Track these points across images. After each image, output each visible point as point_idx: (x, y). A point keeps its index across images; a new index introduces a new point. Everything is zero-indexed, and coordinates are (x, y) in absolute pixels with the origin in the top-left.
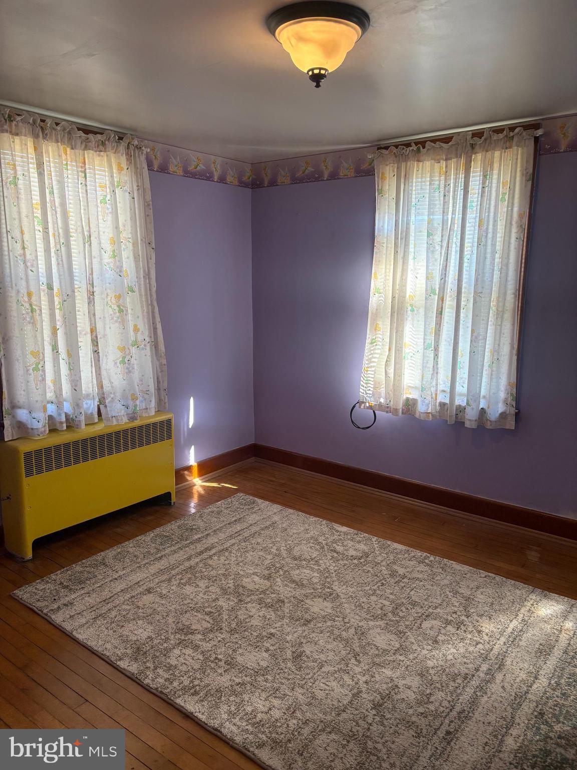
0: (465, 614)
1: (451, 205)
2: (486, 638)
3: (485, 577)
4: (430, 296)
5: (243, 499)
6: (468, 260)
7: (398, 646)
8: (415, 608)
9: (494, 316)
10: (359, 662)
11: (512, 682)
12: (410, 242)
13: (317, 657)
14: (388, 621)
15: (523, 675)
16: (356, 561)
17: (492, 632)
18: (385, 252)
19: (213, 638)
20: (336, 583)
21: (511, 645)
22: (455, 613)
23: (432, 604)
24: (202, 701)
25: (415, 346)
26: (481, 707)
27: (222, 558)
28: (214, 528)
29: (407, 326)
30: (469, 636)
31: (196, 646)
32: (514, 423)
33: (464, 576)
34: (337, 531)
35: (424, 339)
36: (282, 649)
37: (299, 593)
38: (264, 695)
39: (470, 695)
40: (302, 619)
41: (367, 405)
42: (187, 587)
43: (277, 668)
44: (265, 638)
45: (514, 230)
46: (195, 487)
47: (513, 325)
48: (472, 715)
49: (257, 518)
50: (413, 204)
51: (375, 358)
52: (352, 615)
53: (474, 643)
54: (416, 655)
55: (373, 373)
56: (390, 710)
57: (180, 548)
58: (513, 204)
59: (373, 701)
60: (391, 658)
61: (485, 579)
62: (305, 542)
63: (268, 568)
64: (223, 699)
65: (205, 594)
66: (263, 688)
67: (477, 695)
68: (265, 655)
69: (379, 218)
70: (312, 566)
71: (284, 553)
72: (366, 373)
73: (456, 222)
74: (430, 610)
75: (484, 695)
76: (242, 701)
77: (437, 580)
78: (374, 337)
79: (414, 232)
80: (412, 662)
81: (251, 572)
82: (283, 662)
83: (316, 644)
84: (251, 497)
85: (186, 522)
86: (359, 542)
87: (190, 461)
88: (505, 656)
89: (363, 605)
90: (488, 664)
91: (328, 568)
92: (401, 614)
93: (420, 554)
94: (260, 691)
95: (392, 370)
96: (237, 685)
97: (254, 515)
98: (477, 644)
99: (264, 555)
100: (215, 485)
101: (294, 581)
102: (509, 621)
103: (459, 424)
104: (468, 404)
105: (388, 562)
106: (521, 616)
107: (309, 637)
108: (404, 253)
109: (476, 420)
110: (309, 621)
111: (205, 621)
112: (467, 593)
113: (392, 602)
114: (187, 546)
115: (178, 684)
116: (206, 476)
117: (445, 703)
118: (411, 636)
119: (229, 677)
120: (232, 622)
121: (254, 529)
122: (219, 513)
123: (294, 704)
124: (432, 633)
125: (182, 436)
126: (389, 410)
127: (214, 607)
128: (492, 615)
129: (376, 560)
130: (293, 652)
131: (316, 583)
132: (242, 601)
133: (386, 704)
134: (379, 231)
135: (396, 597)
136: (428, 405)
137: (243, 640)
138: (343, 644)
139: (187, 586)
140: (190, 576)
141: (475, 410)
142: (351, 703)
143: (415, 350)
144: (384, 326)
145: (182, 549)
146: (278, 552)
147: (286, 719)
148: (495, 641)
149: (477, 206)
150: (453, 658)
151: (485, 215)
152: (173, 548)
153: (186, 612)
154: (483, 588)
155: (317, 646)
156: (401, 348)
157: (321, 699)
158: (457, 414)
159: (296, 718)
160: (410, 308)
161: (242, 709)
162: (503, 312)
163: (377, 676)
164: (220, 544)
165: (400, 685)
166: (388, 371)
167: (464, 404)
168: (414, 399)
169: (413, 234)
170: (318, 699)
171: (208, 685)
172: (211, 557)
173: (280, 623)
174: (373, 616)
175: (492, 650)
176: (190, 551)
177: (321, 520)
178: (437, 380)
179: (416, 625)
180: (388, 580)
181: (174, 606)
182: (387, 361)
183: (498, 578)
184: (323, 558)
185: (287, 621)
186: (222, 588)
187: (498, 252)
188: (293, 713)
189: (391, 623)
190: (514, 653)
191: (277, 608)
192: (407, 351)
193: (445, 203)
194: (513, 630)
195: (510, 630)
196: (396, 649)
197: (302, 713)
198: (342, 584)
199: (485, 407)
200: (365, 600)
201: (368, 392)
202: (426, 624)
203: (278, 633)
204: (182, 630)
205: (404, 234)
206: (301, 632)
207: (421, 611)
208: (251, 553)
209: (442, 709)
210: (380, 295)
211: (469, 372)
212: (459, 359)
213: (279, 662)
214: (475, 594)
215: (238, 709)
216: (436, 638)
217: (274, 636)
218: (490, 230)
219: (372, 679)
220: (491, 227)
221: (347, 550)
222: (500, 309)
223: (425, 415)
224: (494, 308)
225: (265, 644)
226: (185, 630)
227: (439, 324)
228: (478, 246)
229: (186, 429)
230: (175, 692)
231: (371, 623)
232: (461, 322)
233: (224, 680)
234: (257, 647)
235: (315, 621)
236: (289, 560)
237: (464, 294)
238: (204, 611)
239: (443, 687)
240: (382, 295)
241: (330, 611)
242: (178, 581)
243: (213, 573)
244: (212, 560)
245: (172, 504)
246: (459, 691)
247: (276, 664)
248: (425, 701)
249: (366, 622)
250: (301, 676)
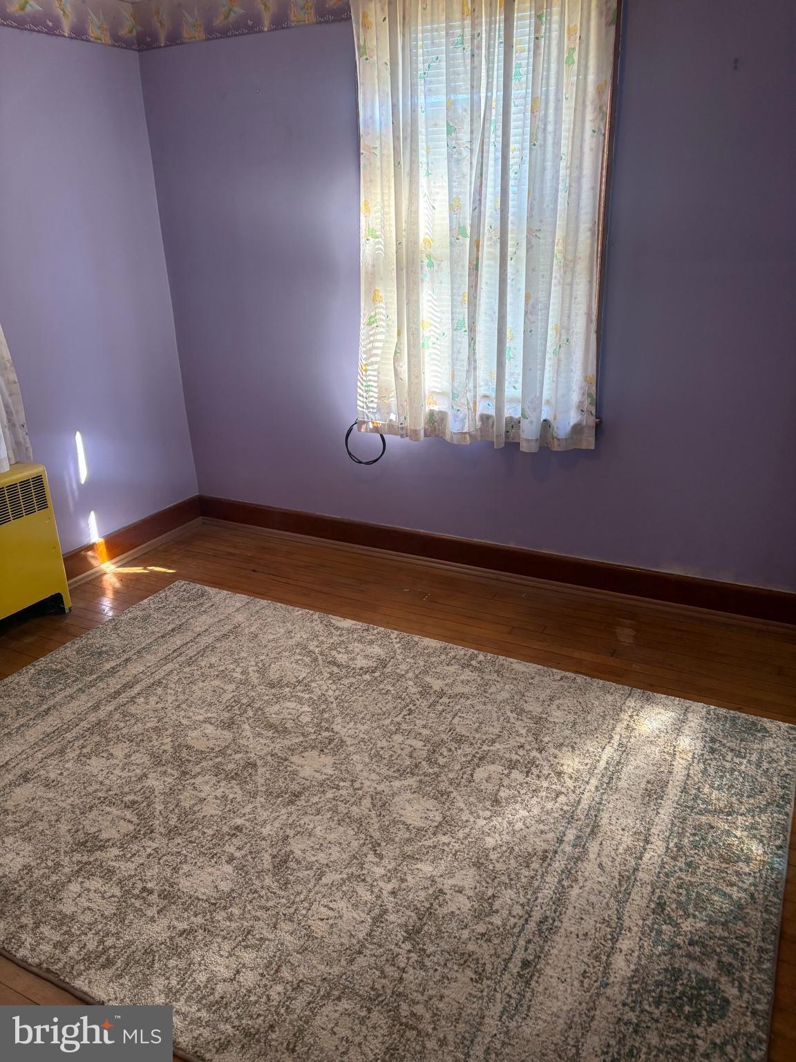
0: (536, 746)
1: (484, 74)
2: (570, 783)
3: (561, 679)
4: (458, 239)
5: (184, 590)
6: (516, 173)
7: (439, 818)
8: (462, 746)
9: (560, 269)
10: (381, 857)
11: (613, 853)
12: (420, 144)
13: (313, 859)
14: (422, 777)
15: (628, 840)
16: (367, 677)
17: (578, 771)
18: (378, 164)
19: (138, 851)
20: (339, 720)
21: (606, 789)
22: (522, 746)
23: (487, 736)
24: (120, 976)
25: (438, 325)
26: (570, 908)
27: (153, 700)
28: (138, 648)
29: (424, 292)
30: (545, 784)
31: (109, 871)
32: (592, 439)
33: (530, 681)
34: (337, 628)
35: (452, 313)
36: (255, 854)
37: (278, 746)
38: (227, 946)
39: (553, 888)
40: (286, 793)
41: (371, 426)
42: (94, 761)
43: (248, 891)
44: (227, 838)
45: (589, 116)
46: (106, 577)
47: (591, 282)
48: (560, 925)
49: (210, 621)
50: (419, 73)
51: (377, 348)
52: (365, 774)
53: (553, 795)
54: (467, 830)
55: (375, 373)
56: (433, 938)
57: (81, 690)
58: (586, 68)
59: (406, 926)
60: (429, 843)
61: (561, 682)
62: (287, 654)
63: (229, 708)
64: (157, 965)
65: (123, 769)
66: (224, 933)
67: (563, 886)
68: (228, 869)
69: (364, 99)
70: (299, 694)
71: (254, 678)
72: (364, 373)
73: (494, 104)
74: (485, 748)
75: (573, 884)
76: (190, 964)
77: (491, 694)
78: (373, 314)
79: (424, 126)
80: (462, 843)
81: (201, 718)
82: (258, 877)
83: (310, 835)
84: (198, 586)
85: (90, 642)
86: (371, 642)
87: (91, 537)
88: (599, 810)
89: (381, 752)
90: (576, 828)
91: (324, 695)
92: (441, 761)
93: (462, 652)
94: (219, 940)
95: (405, 367)
96: (181, 935)
97: (204, 617)
98: (557, 796)
99: (222, 686)
100: (138, 570)
101: (270, 726)
102: (600, 750)
103: (512, 446)
104: (523, 415)
105: (417, 672)
106: (617, 737)
107: (298, 824)
108: (411, 166)
109: (537, 440)
110: (297, 795)
111: (125, 820)
112: (536, 709)
113: (427, 740)
114: (92, 685)
115: (78, 949)
116: (122, 556)
117: (517, 910)
118: (458, 798)
119: (165, 922)
120: (171, 816)
121: (205, 641)
122: (146, 619)
123: (278, 953)
124: (490, 787)
125: (70, 499)
126: (404, 432)
127: (140, 791)
128: (575, 743)
129: (398, 671)
130: (274, 857)
131: (307, 724)
132: (187, 773)
133: (426, 928)
134: (366, 126)
135: (432, 731)
136: (463, 421)
137: (190, 846)
138: (353, 829)
139: (93, 758)
140: (97, 739)
141: (535, 424)
142: (370, 936)
143: (438, 331)
144: (388, 294)
145: (83, 692)
146: (243, 677)
147: (265, 986)
148: (583, 787)
149: (527, 73)
150: (523, 827)
151: (540, 91)
152: (69, 691)
153: (91, 808)
154: (559, 698)
155: (313, 839)
156: (417, 330)
157: (322, 937)
158: (508, 432)
159: (281, 980)
160: (426, 261)
161: (189, 980)
162: (574, 261)
163: (409, 878)
164: (149, 674)
165: (446, 888)
166: (398, 368)
167: (518, 415)
168: (441, 412)
169: (424, 130)
170: (316, 938)
171: (132, 943)
172: (132, 700)
173: (251, 806)
174: (399, 770)
175: (579, 802)
176: (97, 693)
177: (311, 612)
178: (475, 379)
179: (465, 776)
180: (418, 703)
181: (69, 801)
182: (396, 352)
183: (580, 679)
184: (317, 678)
185: (262, 800)
186: (152, 755)
187: (564, 157)
188: (277, 971)
189: (427, 778)
190: (612, 802)
191: (246, 778)
192: (425, 332)
193: (474, 70)
194: (607, 764)
195: (602, 764)
196: (436, 824)
197: (292, 969)
198: (348, 719)
199: (549, 418)
200: (384, 743)
201: (370, 405)
202: (480, 774)
203: (247, 824)
204: (84, 844)
205: (409, 129)
206: (285, 817)
207: (469, 750)
208: (201, 684)
209: (513, 920)
210: (377, 240)
211: (524, 365)
212: (509, 344)
213: (250, 879)
214: (549, 709)
215: (182, 982)
216: (496, 794)
217: (241, 831)
218: (551, 118)
219: (403, 886)
220: (551, 111)
221: (353, 659)
222: (570, 257)
223: (459, 436)
224: (559, 256)
225: (227, 848)
226: (89, 844)
227: (474, 286)
228: (531, 149)
229: (75, 486)
230: (73, 967)
231: (397, 784)
232: (509, 281)
233: (157, 931)
234: (213, 857)
235: (307, 794)
236: (261, 689)
237: (512, 233)
238: (122, 802)
239: (511, 880)
240: (380, 240)
241: (330, 771)
242: (78, 752)
243: (138, 728)
244: (135, 705)
245: (67, 611)
246: (536, 884)
247: (247, 883)
248: (487, 910)
249: (388, 783)
250: (288, 899)
